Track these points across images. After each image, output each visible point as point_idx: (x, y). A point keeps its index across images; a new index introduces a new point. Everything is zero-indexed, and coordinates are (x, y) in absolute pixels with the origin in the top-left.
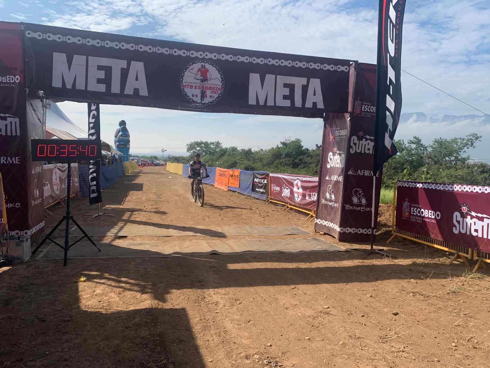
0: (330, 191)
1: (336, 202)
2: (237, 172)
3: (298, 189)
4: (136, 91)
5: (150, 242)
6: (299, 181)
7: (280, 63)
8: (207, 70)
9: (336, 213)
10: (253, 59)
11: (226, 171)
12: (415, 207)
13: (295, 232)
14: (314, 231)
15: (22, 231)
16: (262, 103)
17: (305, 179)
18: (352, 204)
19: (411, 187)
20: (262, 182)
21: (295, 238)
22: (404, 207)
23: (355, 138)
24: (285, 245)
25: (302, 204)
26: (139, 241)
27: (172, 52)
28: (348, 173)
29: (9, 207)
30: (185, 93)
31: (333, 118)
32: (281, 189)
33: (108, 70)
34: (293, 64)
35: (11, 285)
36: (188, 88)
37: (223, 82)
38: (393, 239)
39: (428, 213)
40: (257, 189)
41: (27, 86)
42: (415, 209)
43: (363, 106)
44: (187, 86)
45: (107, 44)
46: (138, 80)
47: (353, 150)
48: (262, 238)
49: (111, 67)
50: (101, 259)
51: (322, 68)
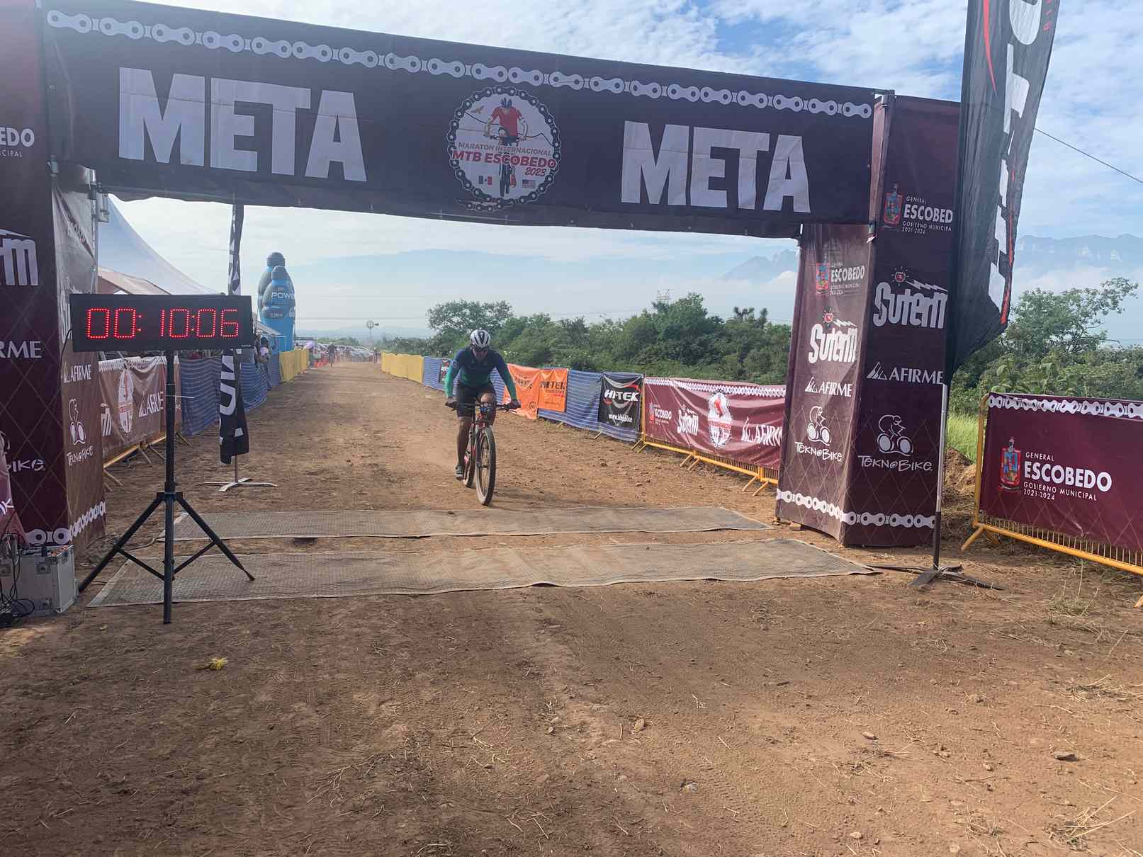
0: (818, 421)
1: (834, 447)
2: (559, 375)
3: (721, 415)
4: (336, 168)
5: (376, 554)
6: (722, 396)
7: (700, 94)
8: (518, 114)
9: (833, 477)
10: (632, 86)
11: (531, 374)
12: (1038, 461)
13: (730, 523)
14: (776, 519)
15: (49, 531)
16: (654, 198)
17: (740, 391)
18: (878, 455)
19: (1026, 408)
20: (625, 399)
21: (733, 538)
22: (1006, 461)
23: (884, 287)
24: (712, 559)
25: (731, 452)
26: (346, 551)
27: (426, 66)
28: (869, 377)
29: (15, 470)
30: (460, 174)
31: (826, 238)
32: (675, 415)
33: (262, 114)
34: (735, 97)
35: (27, 682)
36: (468, 159)
37: (557, 144)
38: (976, 538)
39: (1074, 476)
40: (610, 416)
41: (52, 156)
42: (1038, 464)
43: (909, 206)
44: (466, 155)
45: (259, 45)
46: (340, 141)
47: (880, 318)
48: (650, 540)
49: (272, 105)
50: (258, 603)
51: (805, 108)
